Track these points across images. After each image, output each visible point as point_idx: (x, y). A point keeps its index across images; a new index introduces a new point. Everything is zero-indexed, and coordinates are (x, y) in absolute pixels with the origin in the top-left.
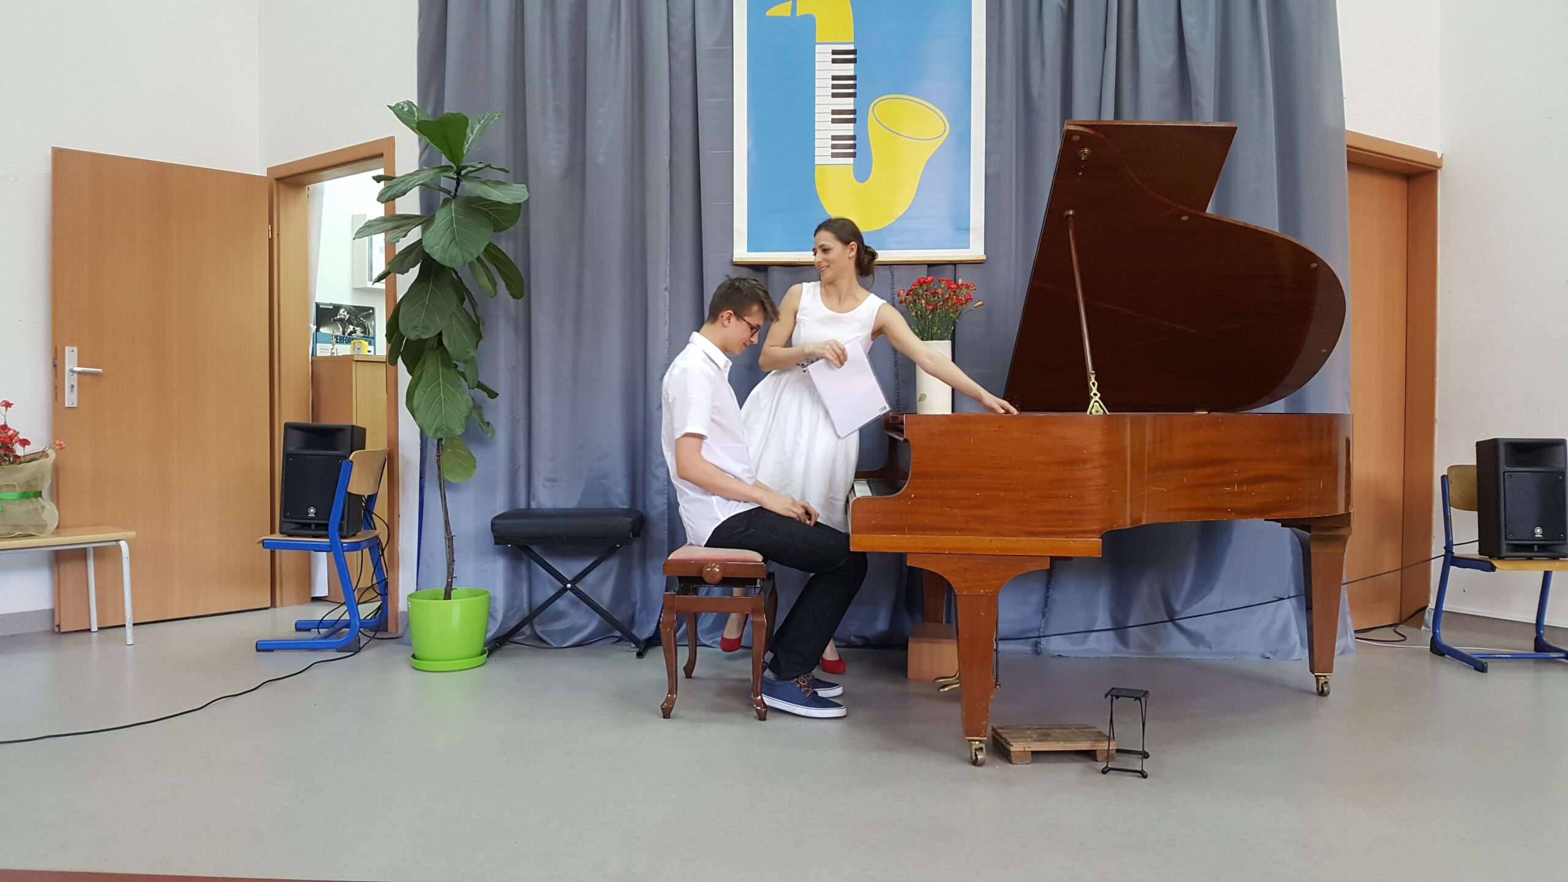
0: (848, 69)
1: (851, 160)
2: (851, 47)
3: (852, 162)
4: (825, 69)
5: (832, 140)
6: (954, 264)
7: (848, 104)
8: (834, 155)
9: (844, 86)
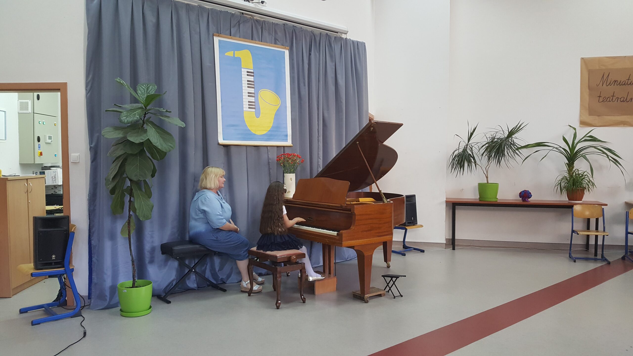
0: (251, 78)
1: (254, 110)
2: (252, 71)
3: (254, 111)
4: (245, 78)
5: (249, 102)
6: (284, 147)
7: (252, 90)
8: (249, 108)
9: (250, 84)
